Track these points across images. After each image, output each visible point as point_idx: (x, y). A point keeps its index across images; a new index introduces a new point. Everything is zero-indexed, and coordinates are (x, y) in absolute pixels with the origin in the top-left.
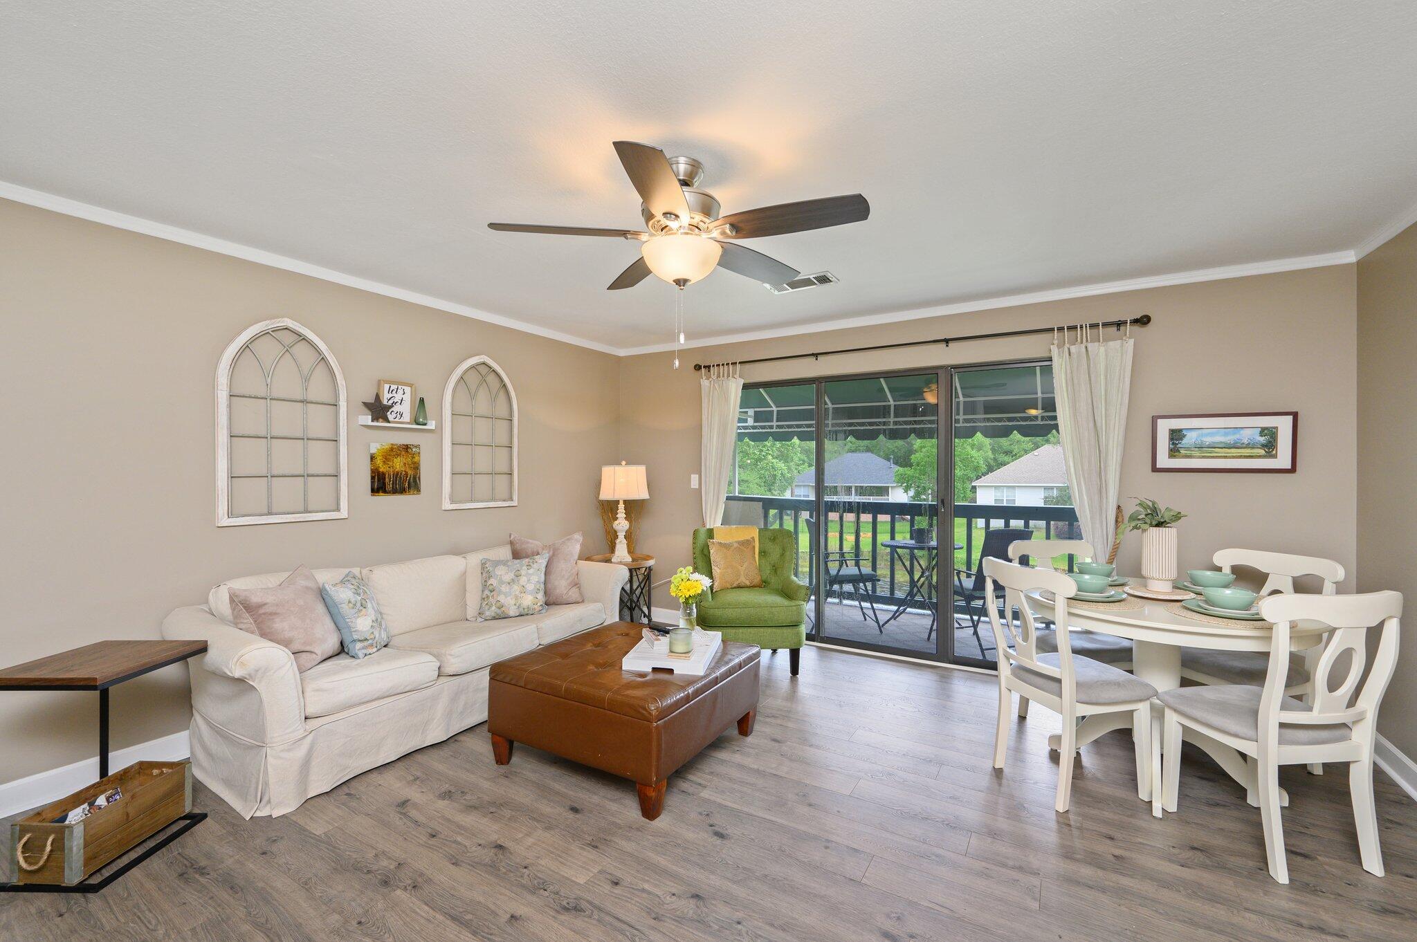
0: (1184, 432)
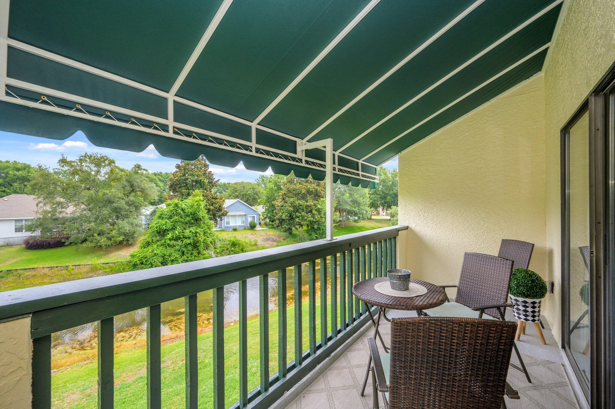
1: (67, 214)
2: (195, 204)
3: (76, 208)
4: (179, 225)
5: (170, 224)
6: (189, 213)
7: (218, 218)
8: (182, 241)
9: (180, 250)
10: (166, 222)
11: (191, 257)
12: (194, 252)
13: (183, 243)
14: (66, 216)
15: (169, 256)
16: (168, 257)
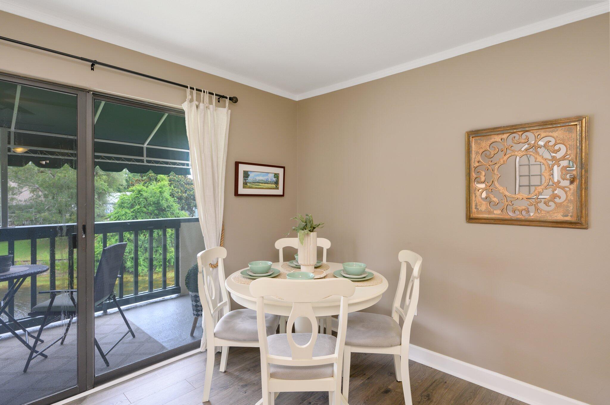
0: (249, 173)
2: (158, 191)
4: (142, 216)
5: (131, 214)
8: (144, 235)
9: (142, 246)
10: (126, 213)
11: (156, 255)
12: (159, 249)
13: (146, 237)
15: (129, 253)
16: (127, 254)
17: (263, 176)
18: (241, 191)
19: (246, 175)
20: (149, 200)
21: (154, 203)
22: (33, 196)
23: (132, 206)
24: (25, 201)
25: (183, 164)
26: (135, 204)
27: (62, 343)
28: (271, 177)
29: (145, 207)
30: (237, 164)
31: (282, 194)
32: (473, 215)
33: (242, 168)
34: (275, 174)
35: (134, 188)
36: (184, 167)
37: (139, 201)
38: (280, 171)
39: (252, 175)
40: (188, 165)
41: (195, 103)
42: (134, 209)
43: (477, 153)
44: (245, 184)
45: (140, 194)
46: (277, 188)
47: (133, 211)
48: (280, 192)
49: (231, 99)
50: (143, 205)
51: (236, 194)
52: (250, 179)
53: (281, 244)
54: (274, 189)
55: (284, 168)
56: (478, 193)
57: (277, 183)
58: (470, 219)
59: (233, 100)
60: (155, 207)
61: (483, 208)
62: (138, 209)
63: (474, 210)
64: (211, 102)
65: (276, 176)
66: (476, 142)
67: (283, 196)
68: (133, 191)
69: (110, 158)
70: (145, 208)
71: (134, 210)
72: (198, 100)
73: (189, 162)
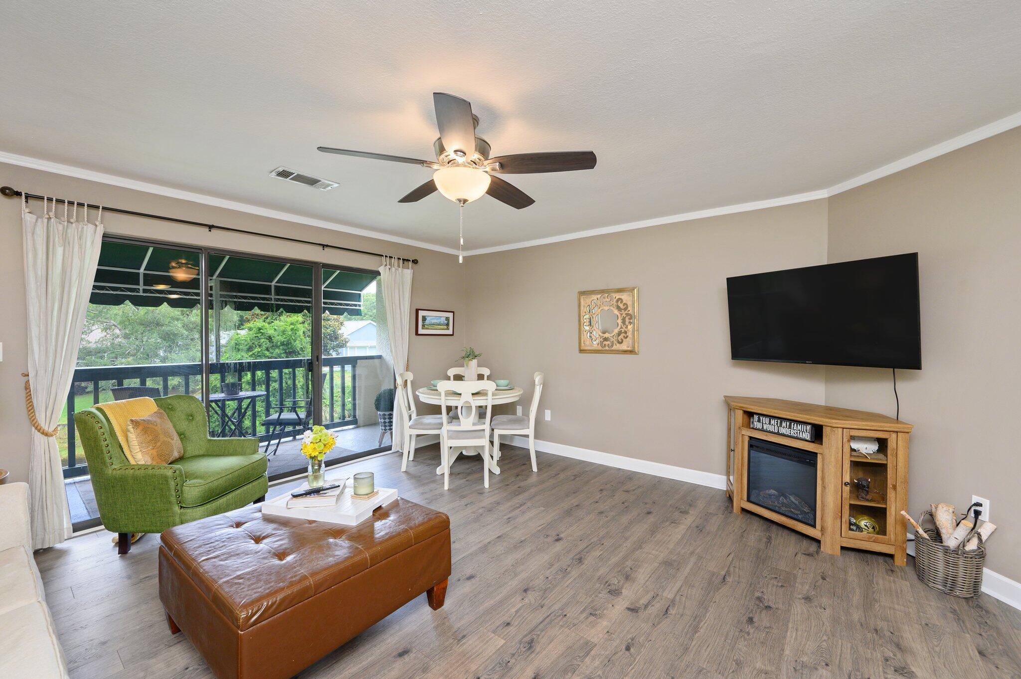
1: (90, 342)
3: (105, 334)
6: (279, 343)
7: (332, 350)
14: (89, 346)
17: (437, 319)
18: (421, 331)
19: (424, 318)
20: (275, 340)
21: (283, 344)
22: (106, 336)
23: (250, 349)
24: (96, 342)
25: (356, 305)
26: (254, 346)
27: (274, 454)
28: (443, 320)
29: (267, 349)
30: (417, 311)
31: (452, 334)
32: (582, 348)
33: (421, 313)
34: (447, 318)
35: (251, 325)
36: (356, 308)
37: (259, 342)
38: (450, 315)
39: (428, 319)
40: (360, 306)
41: (388, 267)
42: (254, 352)
43: (584, 306)
44: (423, 326)
45: (261, 332)
46: (448, 329)
47: (251, 355)
48: (450, 332)
49: (413, 261)
50: (264, 348)
51: (417, 334)
52: (427, 322)
53: (451, 372)
54: (445, 329)
55: (453, 312)
56: (585, 333)
57: (448, 325)
58: (581, 351)
59: (415, 262)
60: (283, 349)
61: (587, 343)
62: (259, 352)
63: (582, 344)
64: (399, 266)
65: (447, 319)
66: (584, 300)
67: (453, 335)
68: (250, 329)
69: (292, 301)
70: (268, 351)
71: (254, 354)
72: (390, 264)
73: (361, 303)
